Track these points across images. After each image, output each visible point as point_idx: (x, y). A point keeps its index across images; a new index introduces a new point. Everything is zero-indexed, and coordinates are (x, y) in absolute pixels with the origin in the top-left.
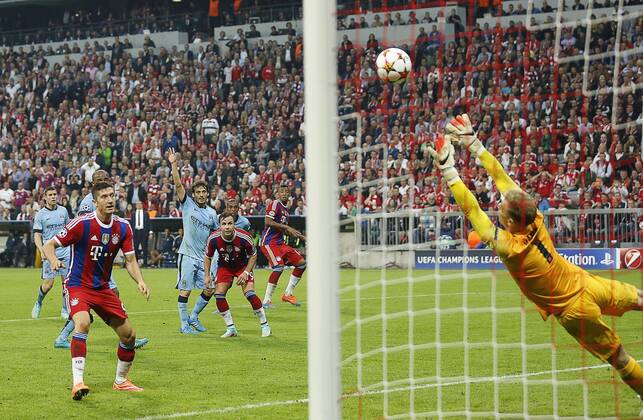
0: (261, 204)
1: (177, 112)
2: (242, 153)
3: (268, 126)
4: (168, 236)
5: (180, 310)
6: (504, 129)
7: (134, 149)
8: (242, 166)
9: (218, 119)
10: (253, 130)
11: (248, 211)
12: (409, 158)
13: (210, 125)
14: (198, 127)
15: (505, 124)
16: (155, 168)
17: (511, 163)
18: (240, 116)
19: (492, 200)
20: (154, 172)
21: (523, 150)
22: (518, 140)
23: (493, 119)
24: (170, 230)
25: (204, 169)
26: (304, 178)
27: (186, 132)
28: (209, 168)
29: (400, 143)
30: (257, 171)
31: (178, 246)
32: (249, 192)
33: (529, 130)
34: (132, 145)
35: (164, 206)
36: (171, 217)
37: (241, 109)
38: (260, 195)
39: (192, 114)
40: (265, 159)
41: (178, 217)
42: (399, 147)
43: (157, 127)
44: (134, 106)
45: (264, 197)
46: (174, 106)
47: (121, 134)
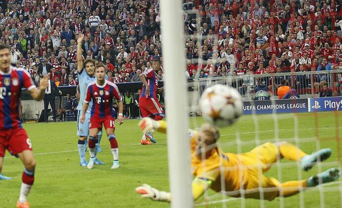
0: (132, 73)
1: (71, 12)
2: (118, 38)
3: (135, 19)
4: (69, 99)
5: (79, 150)
6: (298, 14)
7: (42, 39)
8: (118, 48)
9: (100, 15)
10: (124, 22)
11: (123, 79)
12: (234, 38)
13: (94, 20)
14: (86, 22)
15: (299, 11)
16: (57, 52)
17: (305, 38)
18: (115, 12)
19: (292, 65)
20: (56, 54)
21: (313, 29)
22: (309, 22)
23: (291, 8)
24: (70, 95)
25: (92, 51)
26: (161, 54)
27: (78, 26)
28: (95, 50)
29: (227, 27)
30: (128, 51)
31: (76, 105)
32: (123, 65)
33: (316, 14)
34: (41, 36)
35: (65, 78)
36: (70, 85)
37: (116, 8)
38: (131, 67)
39: (81, 13)
40: (134, 42)
41: (75, 85)
42: (226, 29)
43: (58, 22)
44: (41, 9)
45: (134, 68)
46: (69, 8)
47: (33, 29)
